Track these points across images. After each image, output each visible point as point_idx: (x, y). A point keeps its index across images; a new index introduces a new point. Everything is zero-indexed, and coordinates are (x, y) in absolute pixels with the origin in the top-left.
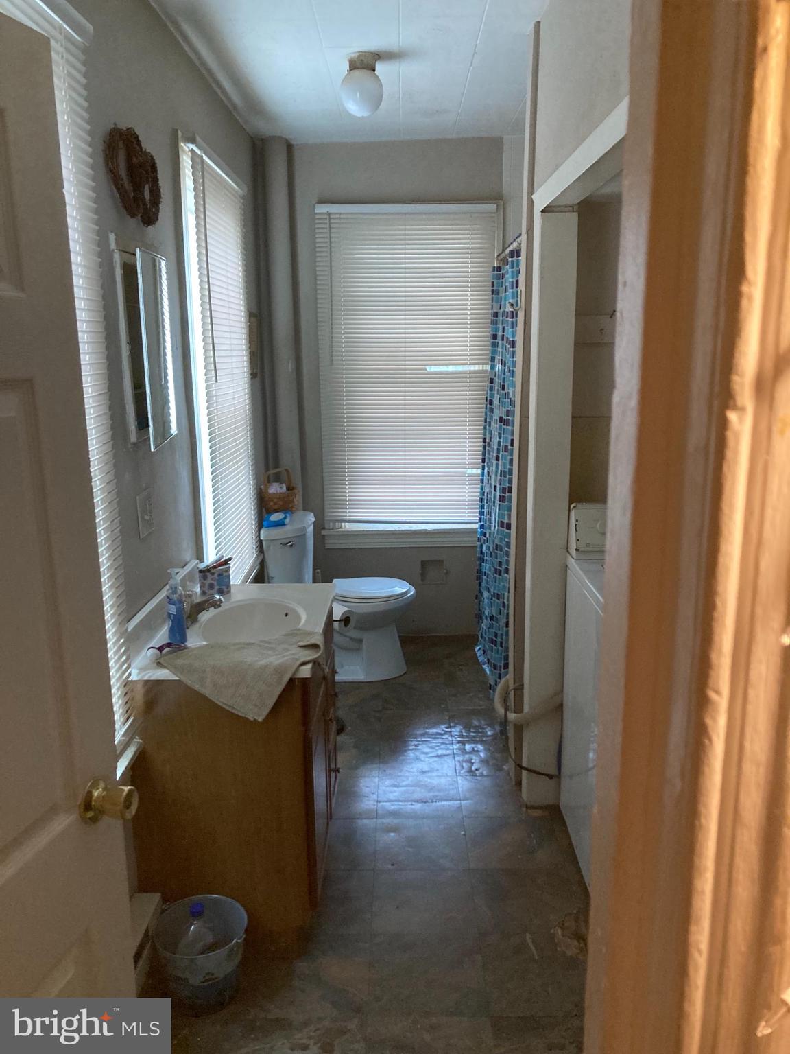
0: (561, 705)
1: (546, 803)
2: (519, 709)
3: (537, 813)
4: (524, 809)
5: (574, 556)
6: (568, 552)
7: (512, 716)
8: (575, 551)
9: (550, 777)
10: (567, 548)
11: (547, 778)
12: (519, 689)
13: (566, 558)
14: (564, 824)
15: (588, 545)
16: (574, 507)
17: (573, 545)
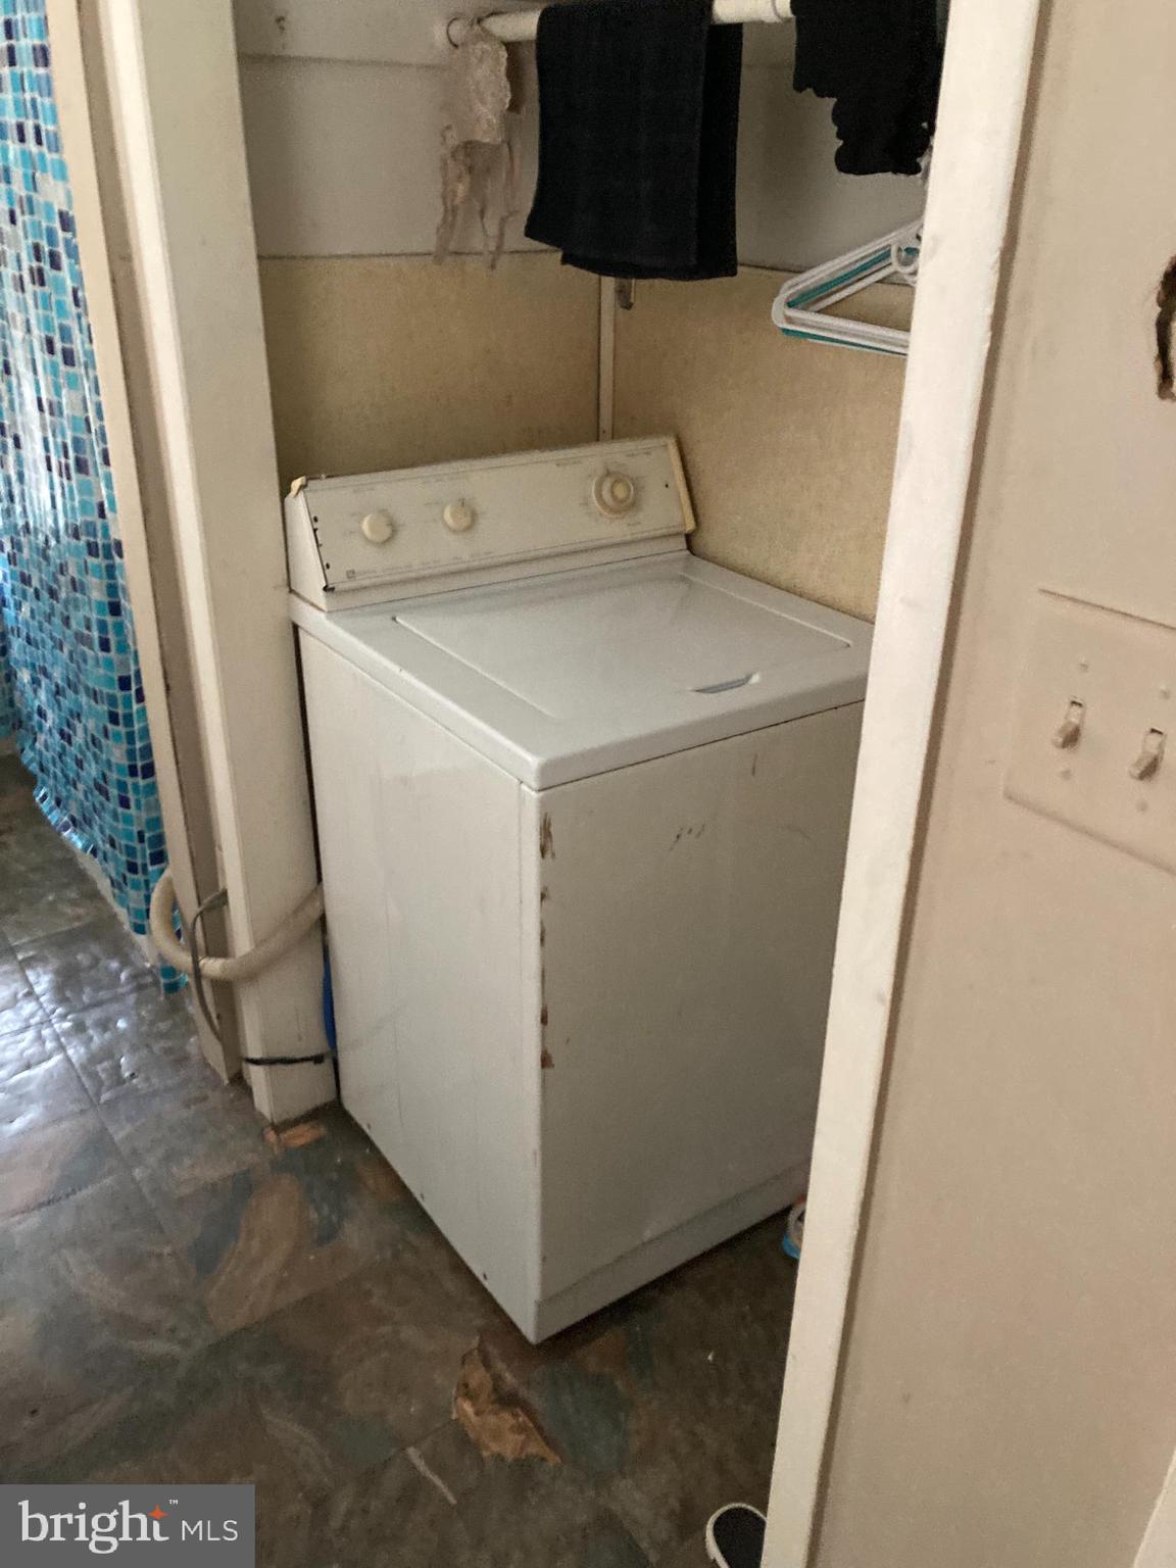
0: (323, 920)
1: (308, 1105)
2: (219, 946)
3: (303, 1135)
4: (271, 1136)
5: (323, 605)
6: (291, 591)
7: (212, 966)
8: (322, 593)
9: (318, 1059)
10: (289, 584)
11: (312, 1063)
12: (215, 904)
13: (289, 607)
14: (366, 1140)
15: (351, 575)
16: (302, 487)
17: (311, 579)
